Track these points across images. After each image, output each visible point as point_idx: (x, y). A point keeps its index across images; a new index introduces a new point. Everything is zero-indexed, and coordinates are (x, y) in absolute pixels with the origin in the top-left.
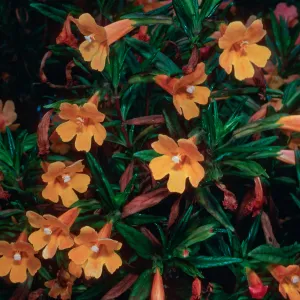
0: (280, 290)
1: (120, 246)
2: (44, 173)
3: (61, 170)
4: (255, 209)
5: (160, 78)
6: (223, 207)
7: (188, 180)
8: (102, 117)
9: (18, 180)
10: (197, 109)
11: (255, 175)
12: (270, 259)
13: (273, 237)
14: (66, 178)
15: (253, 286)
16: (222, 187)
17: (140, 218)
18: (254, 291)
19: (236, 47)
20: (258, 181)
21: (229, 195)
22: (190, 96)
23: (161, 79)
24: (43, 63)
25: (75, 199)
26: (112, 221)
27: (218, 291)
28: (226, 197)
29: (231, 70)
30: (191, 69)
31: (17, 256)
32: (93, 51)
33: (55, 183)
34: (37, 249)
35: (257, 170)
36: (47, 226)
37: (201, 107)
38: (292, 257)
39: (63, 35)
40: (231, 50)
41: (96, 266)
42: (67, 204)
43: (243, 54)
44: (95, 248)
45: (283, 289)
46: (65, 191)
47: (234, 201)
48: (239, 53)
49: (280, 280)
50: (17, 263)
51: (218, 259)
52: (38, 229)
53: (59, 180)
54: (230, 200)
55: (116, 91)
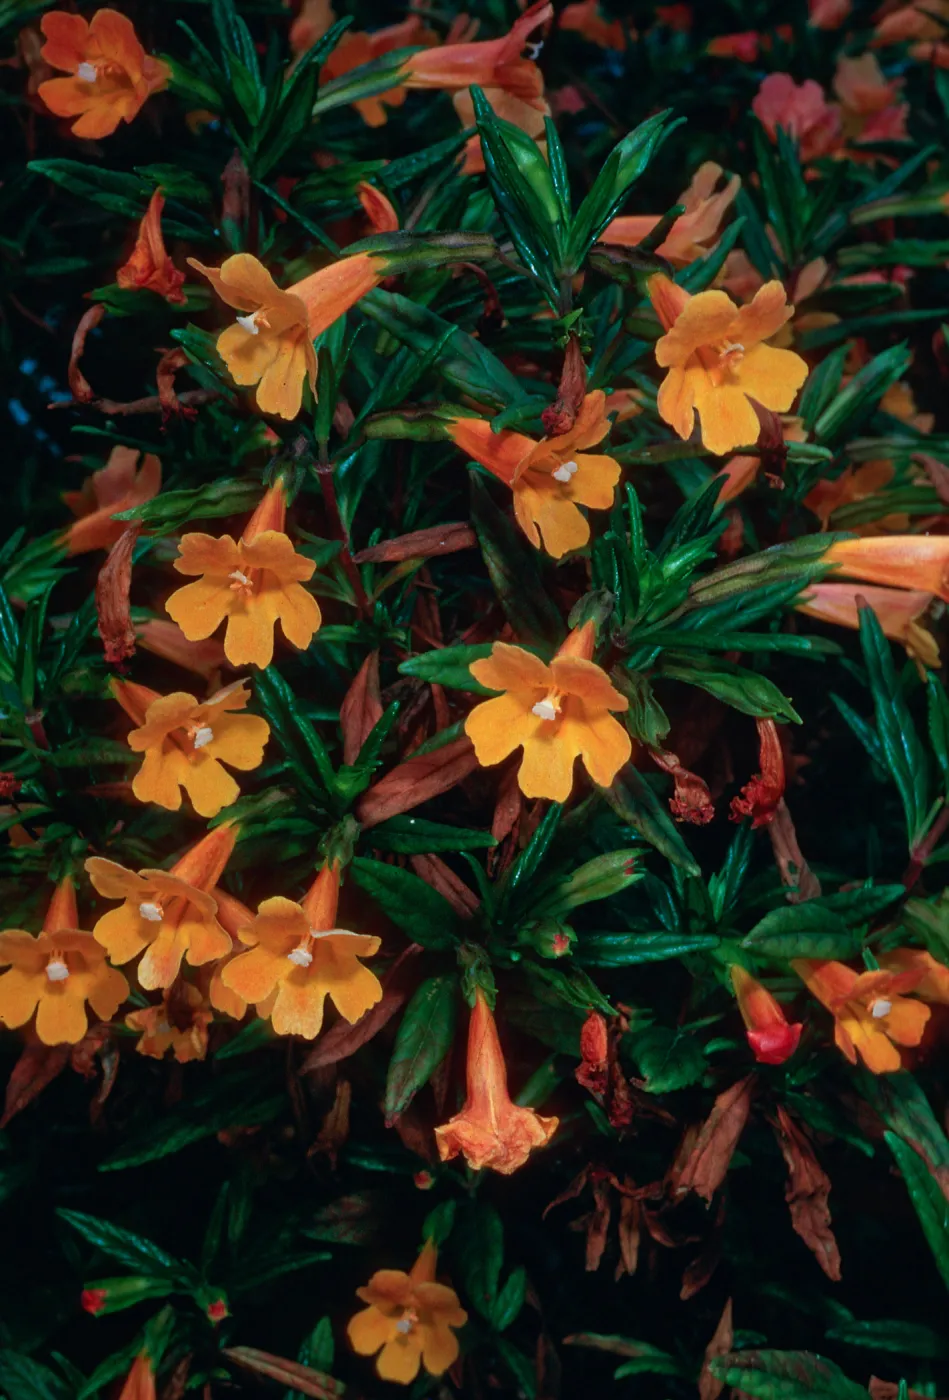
0: (839, 1041)
1: (374, 945)
2: (135, 727)
3: (184, 714)
4: (760, 809)
5: (467, 429)
6: (673, 815)
7: (579, 761)
8: (308, 569)
9: (30, 721)
10: (584, 525)
11: (758, 712)
12: (804, 945)
13: (800, 860)
14: (202, 735)
15: (760, 1029)
16: (671, 761)
17: (412, 831)
18: (765, 1043)
19: (703, 359)
20: (768, 731)
21: (689, 784)
22: (564, 490)
23: (472, 435)
24: (78, 342)
25: (230, 791)
26: (339, 858)
27: (646, 1023)
28: (680, 791)
29: (691, 427)
30: (567, 421)
31: (57, 969)
32: (261, 357)
33: (165, 751)
34: (120, 958)
35: (763, 697)
36: (148, 897)
37: (592, 515)
38: (858, 924)
39: (138, 260)
40: (687, 366)
41: (302, 1004)
42: (204, 808)
43: (728, 378)
44: (302, 955)
45: (846, 1037)
46: (197, 771)
47: (704, 800)
48: (714, 376)
49: (837, 1010)
50: (57, 987)
51: (649, 940)
52: (118, 903)
53: (177, 741)
54: (693, 798)
55: (323, 450)
